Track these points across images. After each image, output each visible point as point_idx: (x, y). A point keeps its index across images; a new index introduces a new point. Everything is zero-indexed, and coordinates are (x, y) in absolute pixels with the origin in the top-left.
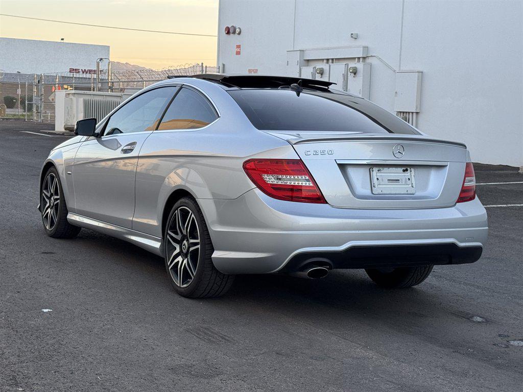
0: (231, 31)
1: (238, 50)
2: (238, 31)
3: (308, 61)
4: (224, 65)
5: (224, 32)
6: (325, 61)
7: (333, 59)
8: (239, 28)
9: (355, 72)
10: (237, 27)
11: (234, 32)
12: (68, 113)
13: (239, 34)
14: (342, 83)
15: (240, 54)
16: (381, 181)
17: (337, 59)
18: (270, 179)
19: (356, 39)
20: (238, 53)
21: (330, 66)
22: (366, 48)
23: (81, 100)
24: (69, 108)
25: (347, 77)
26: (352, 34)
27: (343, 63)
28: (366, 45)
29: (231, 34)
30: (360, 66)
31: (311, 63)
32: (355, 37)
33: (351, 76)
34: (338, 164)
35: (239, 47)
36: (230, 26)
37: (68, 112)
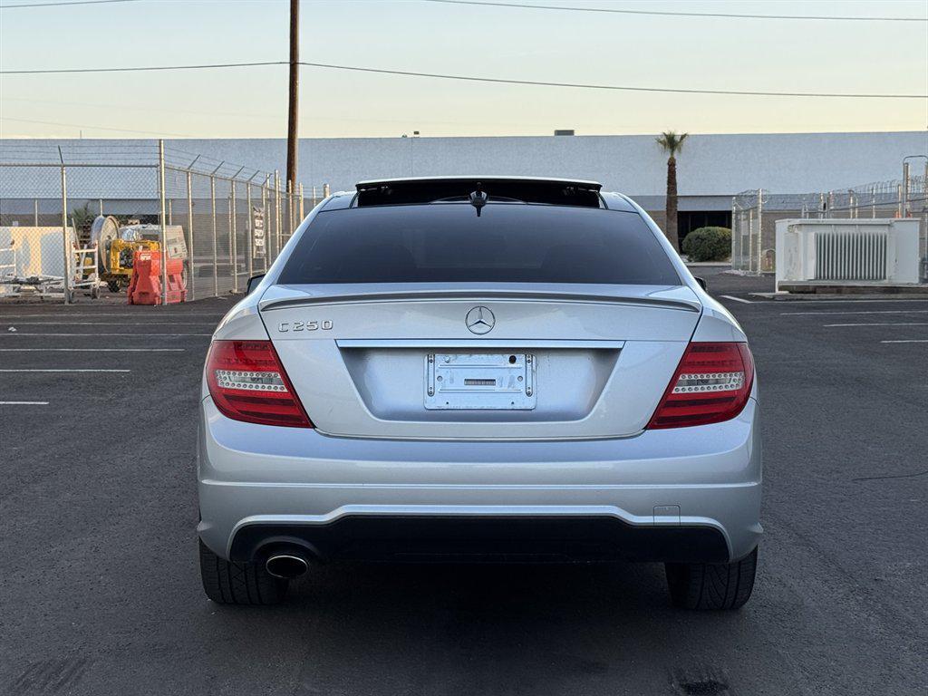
12: (791, 260)
16: (448, 383)
23: (812, 235)
24: (792, 250)
37: (791, 257)
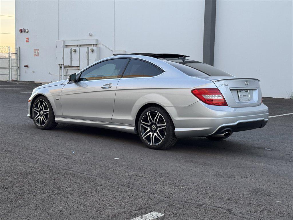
0: (23, 31)
1: (27, 40)
2: (27, 31)
3: (67, 45)
4: (19, 47)
5: (19, 31)
6: (76, 46)
7: (80, 45)
8: (27, 30)
9: (93, 51)
10: (26, 29)
11: (25, 32)
13: (28, 32)
14: (86, 56)
15: (28, 42)
17: (82, 45)
18: (206, 97)
19: (91, 36)
20: (27, 42)
21: (79, 48)
22: (97, 40)
25: (89, 53)
26: (90, 34)
27: (87, 47)
28: (97, 39)
29: (23, 32)
30: (95, 48)
31: (68, 47)
32: (91, 35)
33: (90, 53)
34: (230, 90)
35: (27, 38)
36: (22, 29)
